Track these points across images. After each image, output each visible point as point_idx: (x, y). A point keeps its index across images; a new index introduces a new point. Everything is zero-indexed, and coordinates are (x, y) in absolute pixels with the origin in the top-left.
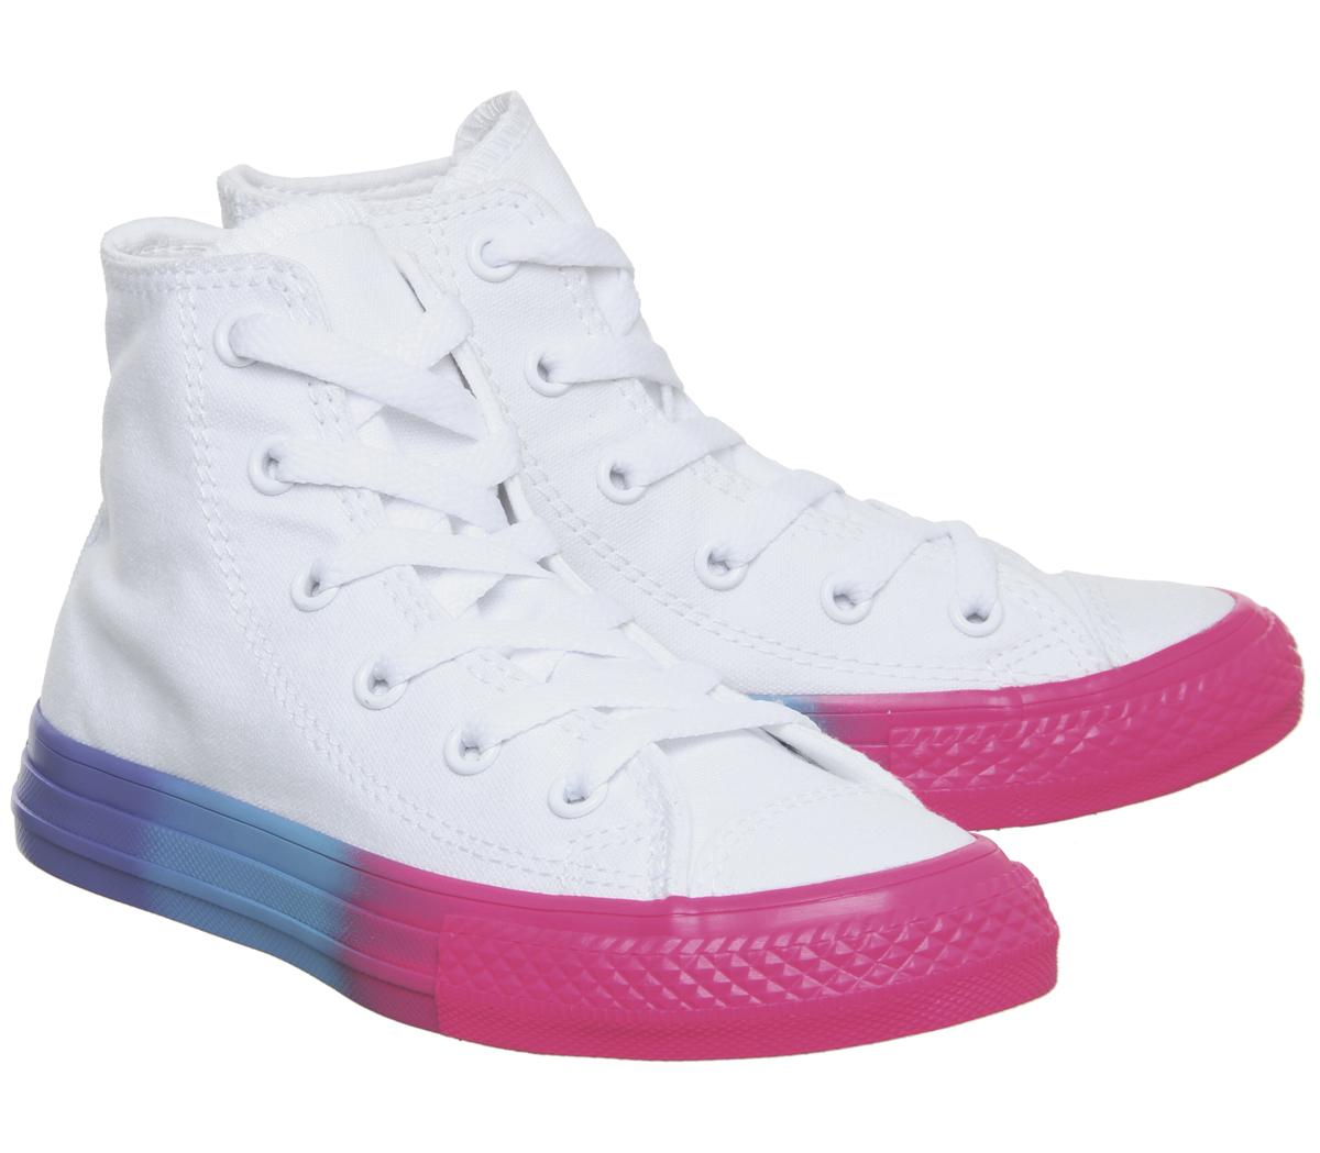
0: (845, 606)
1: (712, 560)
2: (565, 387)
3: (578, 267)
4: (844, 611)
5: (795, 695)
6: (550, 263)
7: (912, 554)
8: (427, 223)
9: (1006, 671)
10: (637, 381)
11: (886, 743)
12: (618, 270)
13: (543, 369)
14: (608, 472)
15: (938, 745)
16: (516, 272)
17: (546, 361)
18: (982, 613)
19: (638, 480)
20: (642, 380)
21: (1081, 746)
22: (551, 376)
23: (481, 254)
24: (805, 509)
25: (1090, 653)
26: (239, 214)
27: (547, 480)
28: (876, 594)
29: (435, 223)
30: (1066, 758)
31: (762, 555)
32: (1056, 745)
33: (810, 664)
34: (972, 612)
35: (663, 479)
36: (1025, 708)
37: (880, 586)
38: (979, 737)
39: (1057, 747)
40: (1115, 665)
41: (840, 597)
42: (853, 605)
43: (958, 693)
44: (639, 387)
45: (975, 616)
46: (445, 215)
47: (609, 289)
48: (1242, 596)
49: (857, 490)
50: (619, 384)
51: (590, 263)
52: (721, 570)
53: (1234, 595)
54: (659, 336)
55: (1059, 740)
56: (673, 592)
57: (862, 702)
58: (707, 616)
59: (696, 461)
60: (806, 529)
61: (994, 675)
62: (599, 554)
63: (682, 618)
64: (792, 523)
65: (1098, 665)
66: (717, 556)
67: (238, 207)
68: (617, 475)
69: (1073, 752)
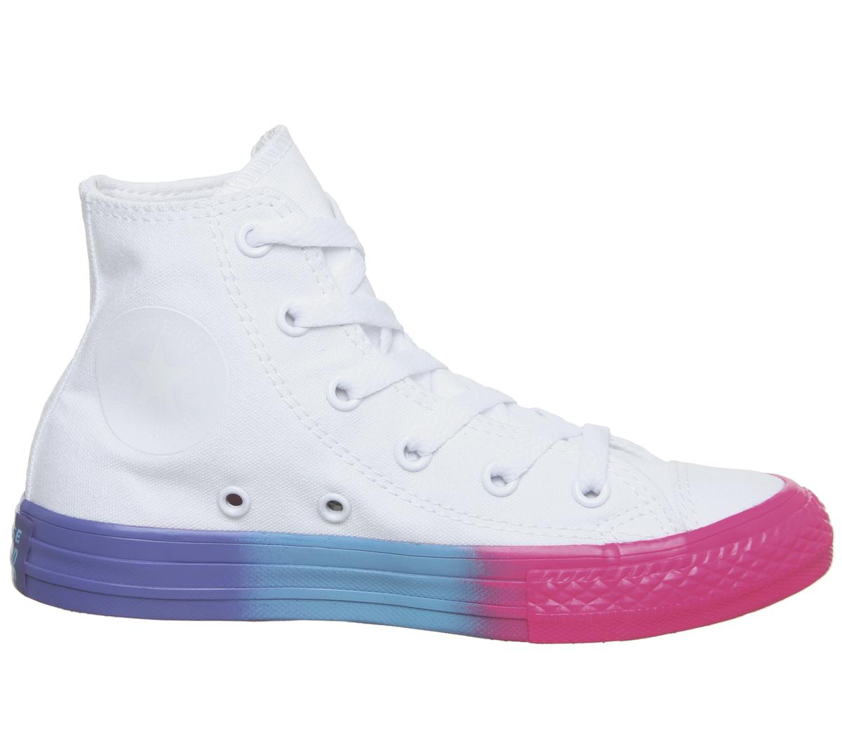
0: (500, 483)
1: (406, 449)
2: (305, 330)
3: (316, 247)
4: (499, 487)
5: (462, 546)
6: (293, 245)
7: (549, 448)
8: (208, 216)
9: (610, 532)
10: (358, 327)
11: (525, 580)
12: (349, 248)
13: (290, 317)
14: (335, 388)
15: (560, 582)
16: (270, 250)
17: (291, 312)
18: (595, 491)
19: (357, 393)
20: (362, 325)
21: (661, 586)
22: (296, 322)
23: (246, 238)
24: (476, 416)
25: (670, 520)
26: (89, 209)
27: (291, 394)
28: (520, 477)
29: (214, 217)
30: (650, 594)
31: (442, 447)
32: (642, 585)
33: (473, 524)
34: (588, 491)
35: (373, 394)
36: (621, 558)
37: (524, 471)
38: (589, 578)
39: (643, 586)
40: (689, 530)
41: (496, 478)
42: (506, 483)
43: (575, 546)
44: (360, 330)
45: (591, 493)
46: (221, 211)
47: (340, 263)
48: (789, 479)
49: (525, 401)
50: (345, 328)
51: (324, 245)
52: (414, 457)
53: (784, 480)
54: (381, 295)
55: (645, 581)
56: (379, 473)
57: (508, 551)
58: (403, 489)
59: (398, 382)
60: (476, 430)
61: (602, 535)
62: (327, 446)
63: (385, 490)
64: (465, 425)
65: (676, 529)
66: (411, 448)
67: (88, 205)
68: (340, 390)
69: (656, 589)
